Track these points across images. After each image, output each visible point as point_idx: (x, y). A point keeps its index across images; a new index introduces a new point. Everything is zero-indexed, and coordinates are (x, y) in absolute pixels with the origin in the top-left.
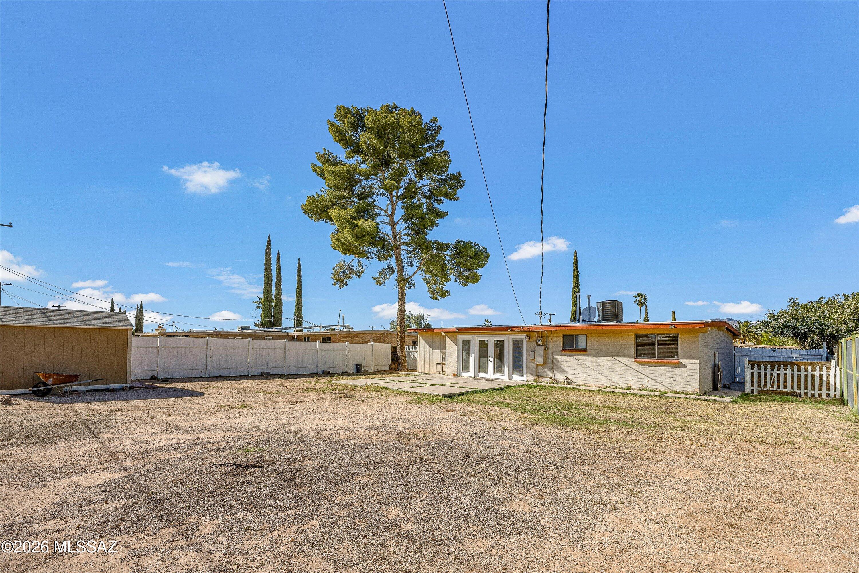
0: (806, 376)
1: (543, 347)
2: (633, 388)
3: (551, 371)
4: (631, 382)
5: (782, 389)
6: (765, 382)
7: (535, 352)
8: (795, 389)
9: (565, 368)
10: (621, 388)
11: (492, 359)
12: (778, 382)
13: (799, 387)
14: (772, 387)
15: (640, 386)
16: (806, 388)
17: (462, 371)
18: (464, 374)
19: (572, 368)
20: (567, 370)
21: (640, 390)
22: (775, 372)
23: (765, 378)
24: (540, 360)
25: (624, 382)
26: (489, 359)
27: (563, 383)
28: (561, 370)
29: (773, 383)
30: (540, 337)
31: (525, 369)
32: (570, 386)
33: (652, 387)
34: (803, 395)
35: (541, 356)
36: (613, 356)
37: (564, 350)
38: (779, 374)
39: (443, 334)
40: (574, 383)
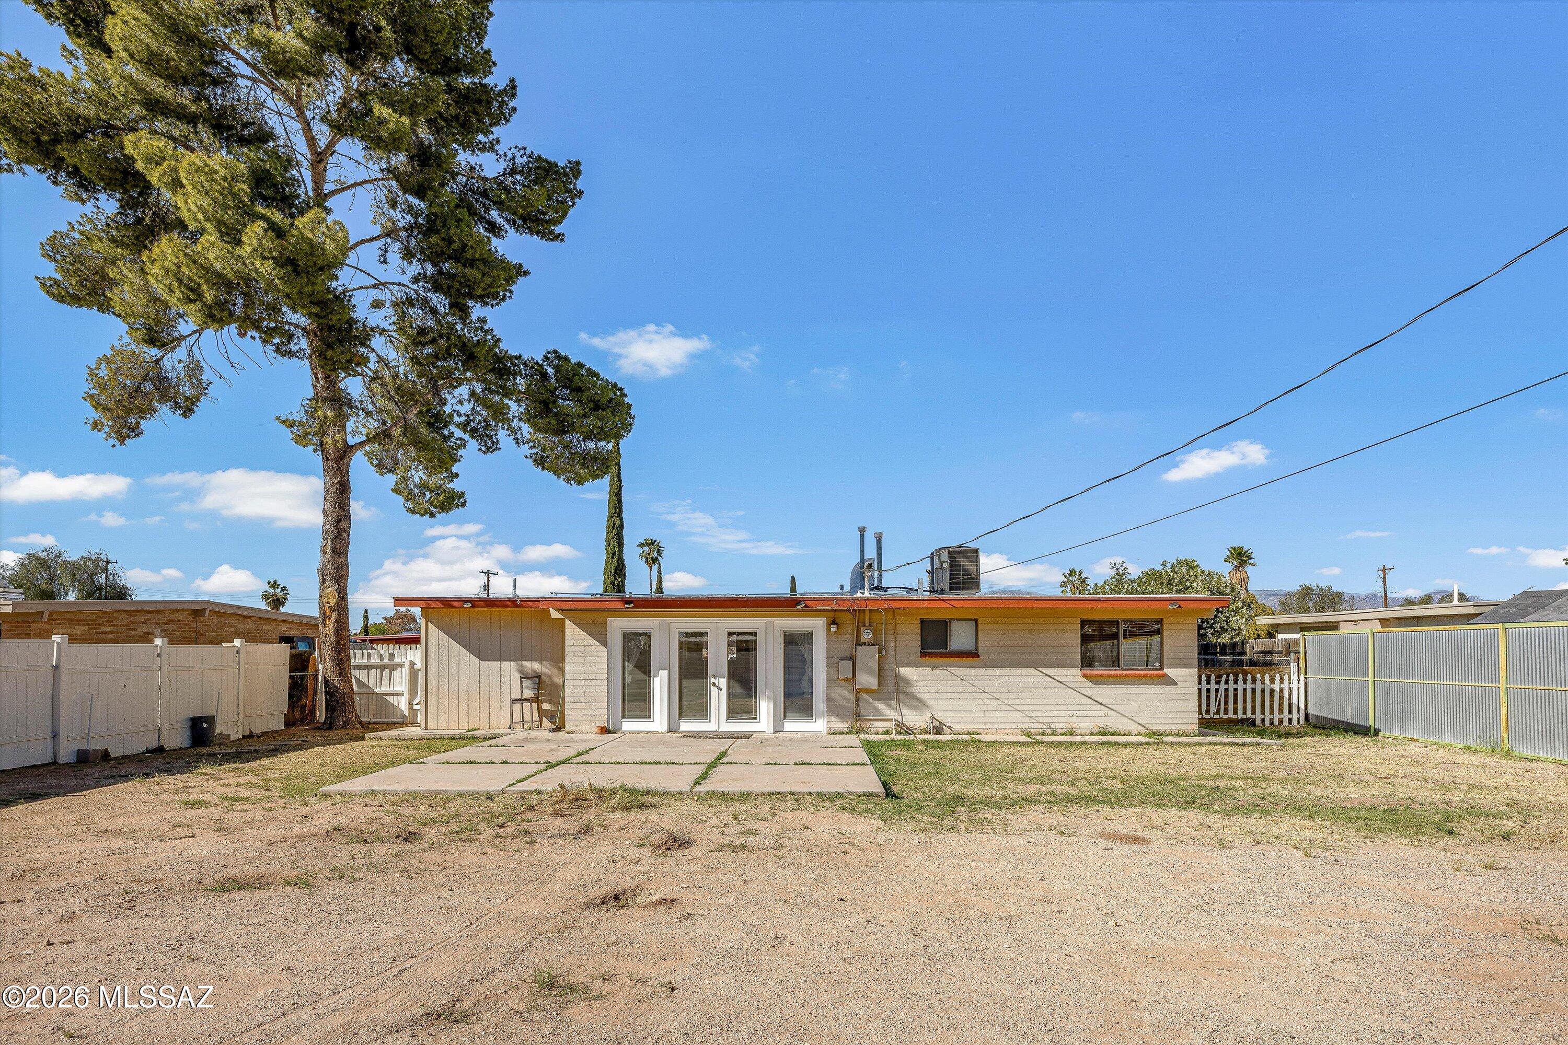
0: (1263, 690)
1: (877, 648)
2: (1078, 731)
3: (889, 705)
4: (1074, 720)
5: (1231, 715)
6: (1208, 705)
7: (853, 659)
8: (1249, 715)
9: (920, 695)
10: (1054, 733)
11: (723, 682)
12: (1226, 703)
13: (1254, 712)
14: (1218, 712)
15: (1091, 726)
16: (1263, 712)
17: (623, 717)
18: (628, 725)
19: (945, 695)
20: (929, 701)
21: (1092, 734)
22: (1222, 686)
23: (1208, 697)
24: (867, 680)
25: (1061, 719)
26: (713, 680)
27: (925, 731)
28: (918, 704)
29: (1219, 705)
30: (867, 623)
31: (820, 704)
32: (938, 737)
33: (1113, 727)
34: (1258, 723)
35: (870, 672)
36: (1035, 666)
37: (923, 654)
38: (1226, 690)
39: (555, 614)
40: (950, 728)
